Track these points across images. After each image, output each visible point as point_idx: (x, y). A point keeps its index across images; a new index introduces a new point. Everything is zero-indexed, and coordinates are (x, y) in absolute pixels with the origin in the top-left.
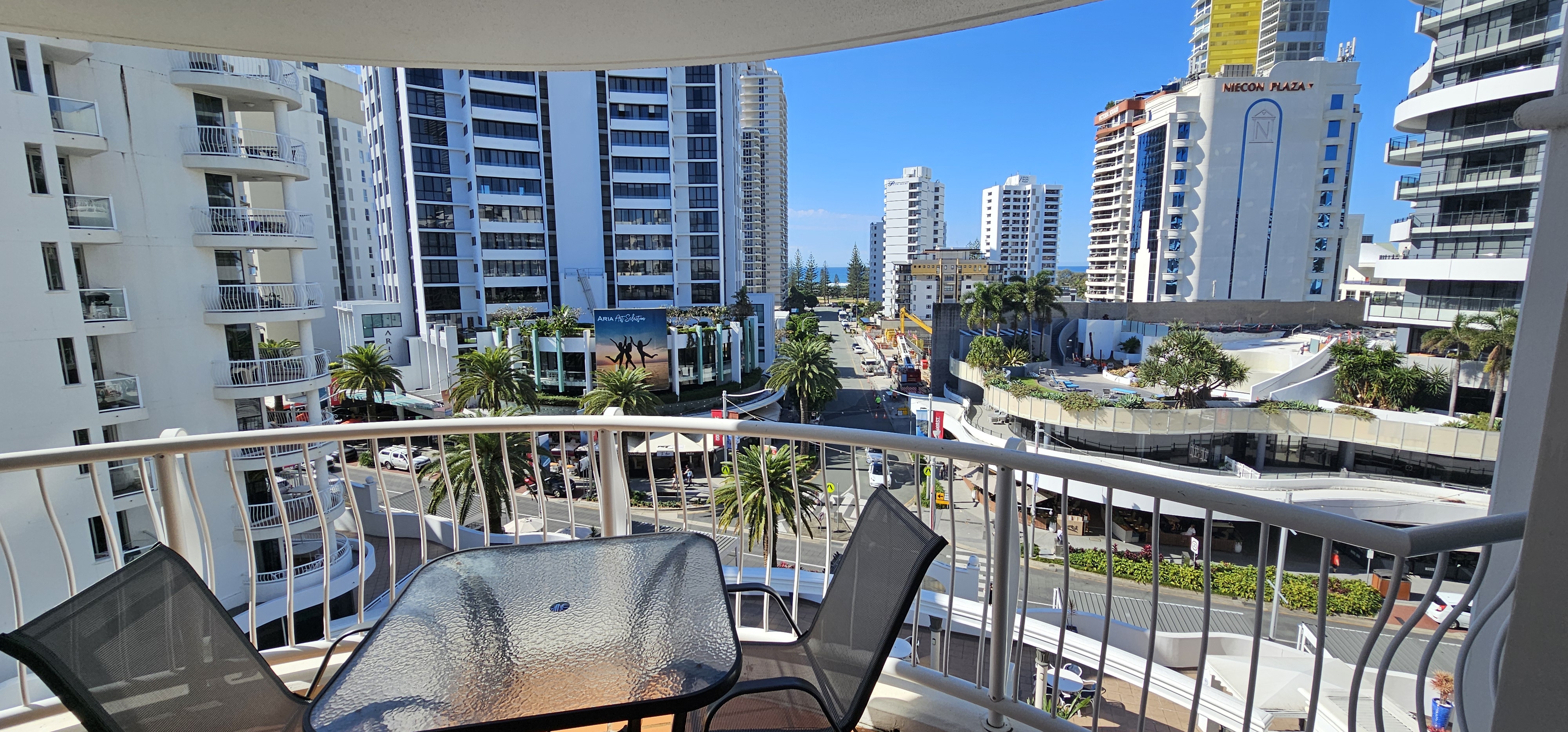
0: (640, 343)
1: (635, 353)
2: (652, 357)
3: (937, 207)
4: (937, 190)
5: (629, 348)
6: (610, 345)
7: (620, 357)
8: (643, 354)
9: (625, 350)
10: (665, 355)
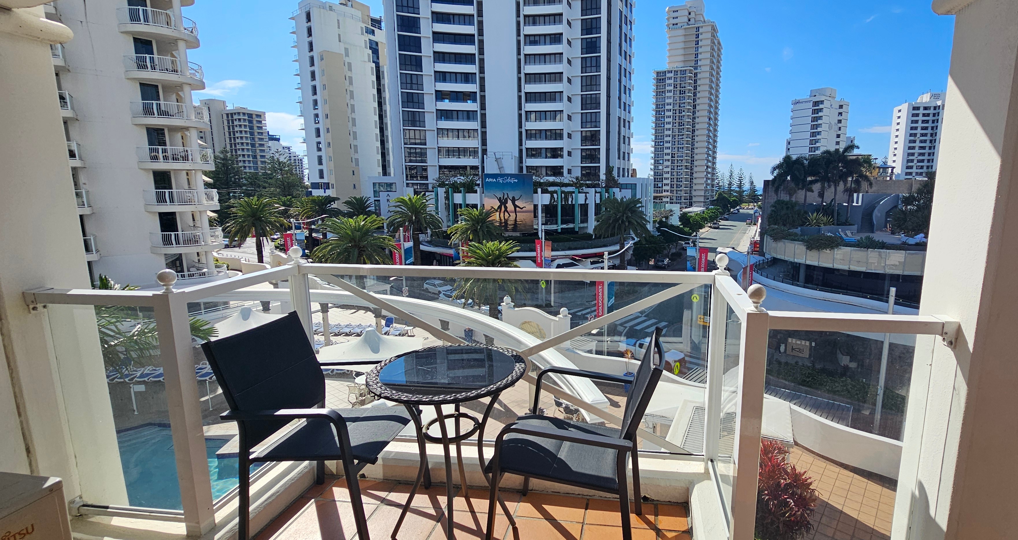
0: (513, 198)
1: (510, 205)
2: (522, 209)
3: (840, 121)
4: (841, 107)
5: (506, 202)
6: (493, 198)
7: (500, 207)
8: (515, 206)
9: (503, 202)
10: (531, 207)
